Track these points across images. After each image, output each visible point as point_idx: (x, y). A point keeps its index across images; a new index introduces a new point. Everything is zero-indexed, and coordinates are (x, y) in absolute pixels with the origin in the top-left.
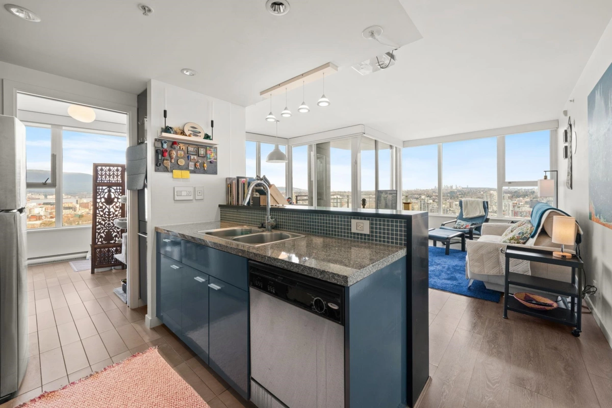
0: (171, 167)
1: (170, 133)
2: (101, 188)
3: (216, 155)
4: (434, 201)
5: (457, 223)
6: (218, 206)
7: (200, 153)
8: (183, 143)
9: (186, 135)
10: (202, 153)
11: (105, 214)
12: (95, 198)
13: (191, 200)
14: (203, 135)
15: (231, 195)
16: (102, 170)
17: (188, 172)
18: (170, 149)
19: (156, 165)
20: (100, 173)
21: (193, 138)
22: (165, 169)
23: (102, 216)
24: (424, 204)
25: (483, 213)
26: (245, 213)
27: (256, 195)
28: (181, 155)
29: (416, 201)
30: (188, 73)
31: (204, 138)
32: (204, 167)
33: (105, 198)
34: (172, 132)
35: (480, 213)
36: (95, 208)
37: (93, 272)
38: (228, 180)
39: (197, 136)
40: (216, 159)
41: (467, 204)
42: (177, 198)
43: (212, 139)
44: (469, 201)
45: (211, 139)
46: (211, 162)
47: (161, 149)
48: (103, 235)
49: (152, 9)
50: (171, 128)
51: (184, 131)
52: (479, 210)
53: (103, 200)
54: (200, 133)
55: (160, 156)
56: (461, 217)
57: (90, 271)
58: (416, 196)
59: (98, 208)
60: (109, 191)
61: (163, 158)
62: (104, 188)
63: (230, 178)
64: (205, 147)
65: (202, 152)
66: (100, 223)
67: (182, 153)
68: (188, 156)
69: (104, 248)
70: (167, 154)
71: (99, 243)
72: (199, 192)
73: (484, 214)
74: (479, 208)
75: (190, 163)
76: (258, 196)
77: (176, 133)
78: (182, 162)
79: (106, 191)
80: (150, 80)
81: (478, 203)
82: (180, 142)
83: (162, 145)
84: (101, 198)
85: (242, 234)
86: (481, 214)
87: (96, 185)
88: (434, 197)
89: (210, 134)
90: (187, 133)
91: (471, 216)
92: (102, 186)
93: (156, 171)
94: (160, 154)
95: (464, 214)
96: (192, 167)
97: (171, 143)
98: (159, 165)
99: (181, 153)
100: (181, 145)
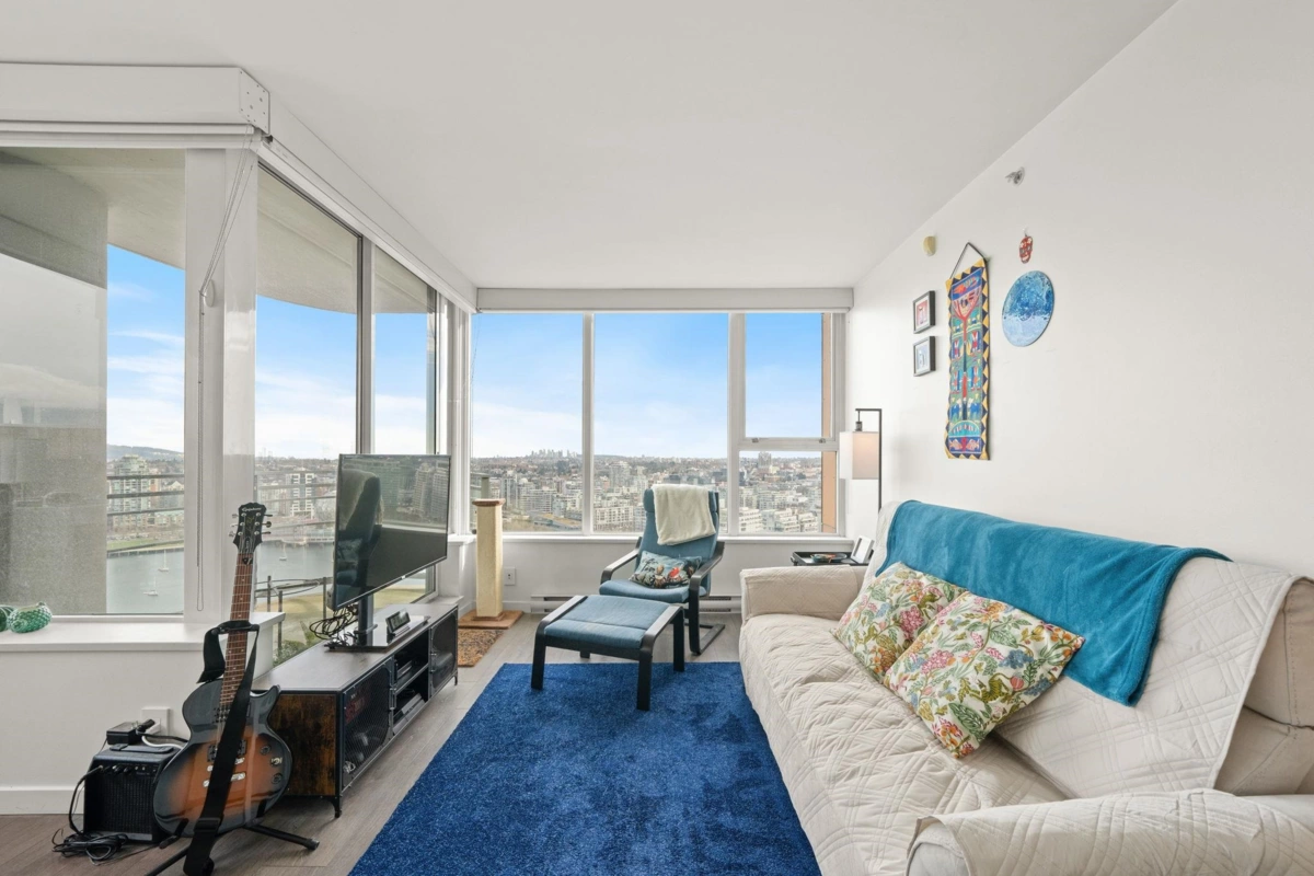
4: (530, 480)
5: (642, 565)
24: (511, 487)
25: (708, 529)
29: (497, 481)
35: (704, 528)
41: (667, 500)
44: (673, 492)
52: (699, 522)
56: (649, 543)
58: (497, 471)
73: (714, 530)
74: (701, 512)
81: (695, 496)
86: (706, 532)
88: (530, 472)
91: (679, 538)
95: (659, 533)
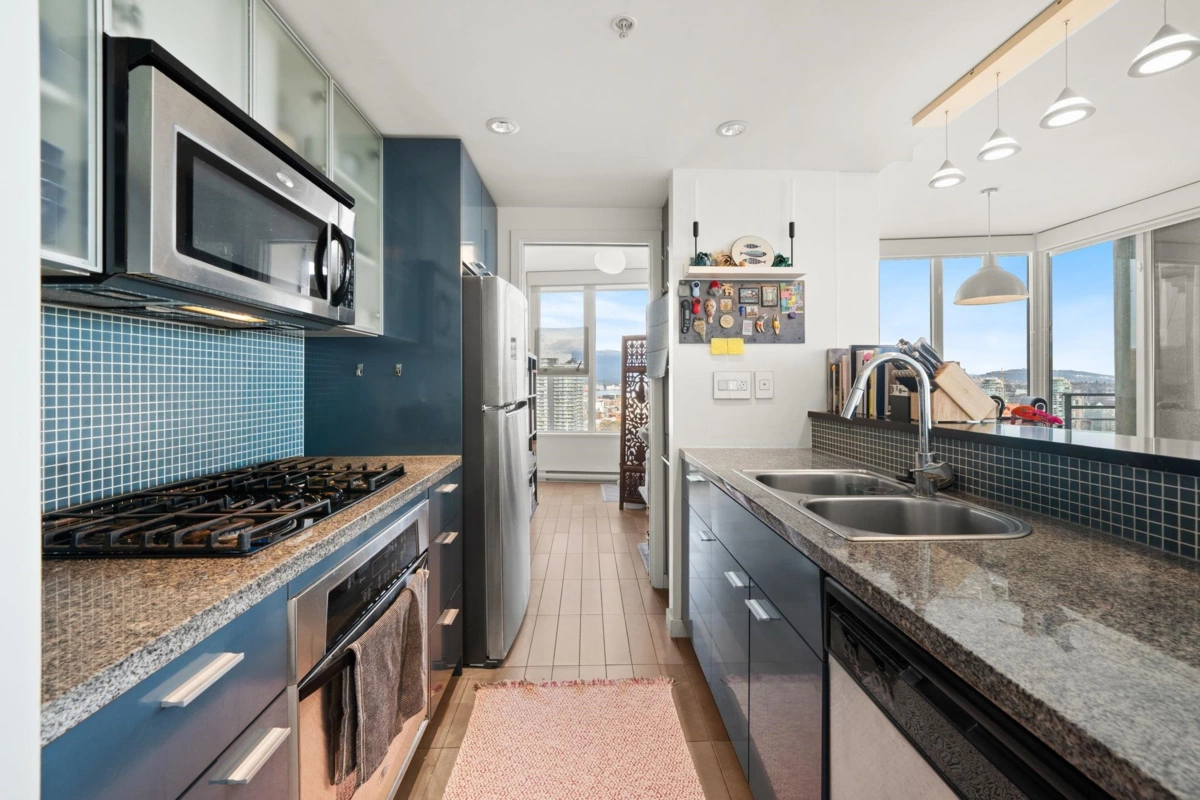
0: (707, 334)
1: (705, 265)
2: (631, 374)
3: (803, 298)
6: (807, 414)
7: (764, 298)
8: (730, 282)
9: (736, 265)
10: (770, 298)
11: (636, 417)
12: (624, 392)
13: (748, 399)
14: (770, 259)
15: (837, 390)
16: (632, 346)
17: (740, 341)
18: (706, 297)
19: (682, 331)
20: (629, 351)
21: (750, 269)
22: (698, 338)
23: (632, 420)
26: (867, 435)
27: (900, 391)
28: (726, 305)
30: (730, 133)
31: (773, 265)
32: (774, 328)
33: (636, 392)
34: (708, 263)
36: (625, 407)
37: (621, 508)
38: (831, 354)
39: (759, 262)
40: (802, 308)
42: (718, 395)
43: (791, 265)
45: (789, 265)
46: (789, 316)
47: (690, 299)
48: (633, 450)
49: (635, 20)
50: (706, 255)
51: (731, 258)
53: (634, 395)
54: (764, 254)
55: (687, 312)
57: (618, 504)
59: (627, 408)
60: (642, 380)
61: (693, 316)
62: (635, 374)
63: (835, 351)
64: (776, 282)
65: (769, 294)
66: (631, 432)
67: (729, 301)
68: (741, 308)
69: (636, 472)
70: (700, 308)
71: (629, 463)
72: (762, 383)
75: (745, 322)
76: (906, 394)
77: (716, 263)
78: (728, 322)
79: (637, 380)
80: (671, 172)
82: (724, 281)
83: (692, 290)
84: (631, 392)
85: (849, 492)
87: (626, 370)
89: (786, 254)
90: (737, 259)
92: (633, 372)
93: (681, 342)
94: (688, 306)
96: (748, 330)
97: (707, 286)
98: (688, 332)
99: (727, 303)
100: (727, 287)
